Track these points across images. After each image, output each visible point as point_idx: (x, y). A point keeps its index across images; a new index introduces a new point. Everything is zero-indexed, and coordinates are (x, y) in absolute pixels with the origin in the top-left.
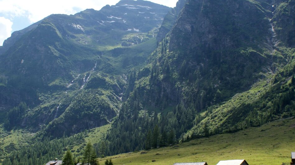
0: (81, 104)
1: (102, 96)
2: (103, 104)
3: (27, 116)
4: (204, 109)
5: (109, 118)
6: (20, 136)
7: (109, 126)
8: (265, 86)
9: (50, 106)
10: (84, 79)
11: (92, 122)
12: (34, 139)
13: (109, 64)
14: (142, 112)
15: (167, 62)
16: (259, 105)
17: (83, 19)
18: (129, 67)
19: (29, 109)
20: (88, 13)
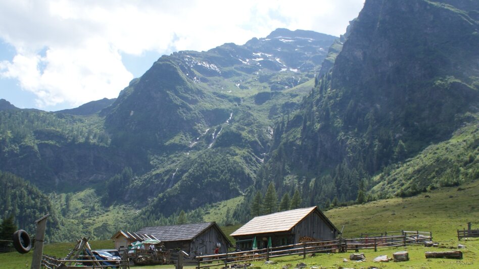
0: (204, 168)
1: (235, 157)
2: (235, 168)
3: (133, 186)
4: (379, 169)
5: (242, 188)
6: (121, 214)
7: (240, 200)
8: (475, 132)
9: (163, 172)
10: (213, 134)
11: (218, 194)
12: (137, 218)
13: (249, 113)
14: (288, 177)
15: (326, 105)
16: (462, 159)
17: (219, 56)
18: (277, 117)
19: (137, 177)
20: (227, 48)
